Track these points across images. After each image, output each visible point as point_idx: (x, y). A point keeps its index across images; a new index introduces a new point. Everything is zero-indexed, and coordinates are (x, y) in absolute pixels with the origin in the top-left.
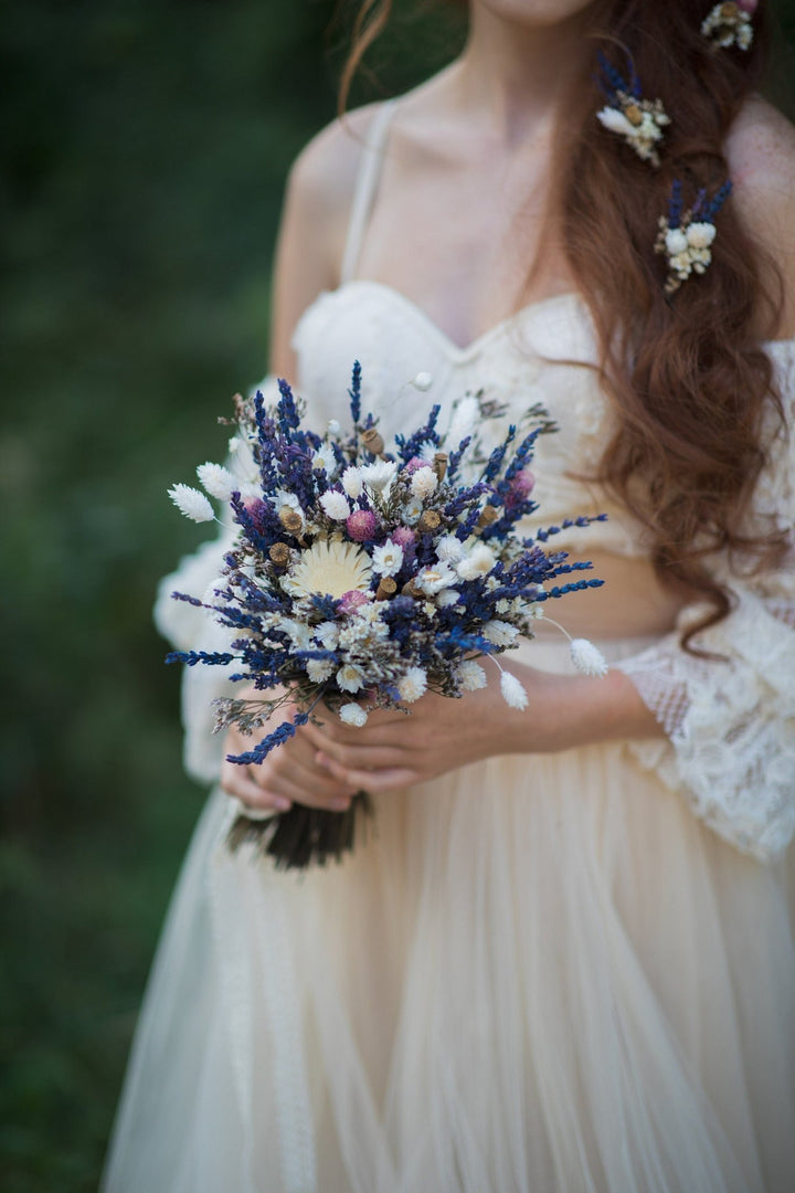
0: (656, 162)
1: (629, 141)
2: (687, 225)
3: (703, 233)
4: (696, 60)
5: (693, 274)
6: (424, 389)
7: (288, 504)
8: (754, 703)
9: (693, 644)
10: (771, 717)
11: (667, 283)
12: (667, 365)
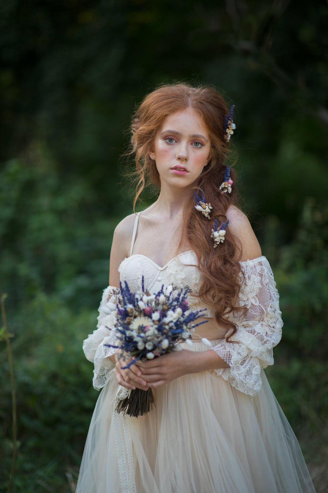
0: (209, 218)
1: (203, 213)
2: (219, 231)
3: (223, 232)
4: (218, 195)
5: (221, 243)
6: (160, 281)
7: (130, 307)
8: (246, 354)
9: (229, 340)
10: (251, 358)
11: (214, 245)
12: (215, 264)
